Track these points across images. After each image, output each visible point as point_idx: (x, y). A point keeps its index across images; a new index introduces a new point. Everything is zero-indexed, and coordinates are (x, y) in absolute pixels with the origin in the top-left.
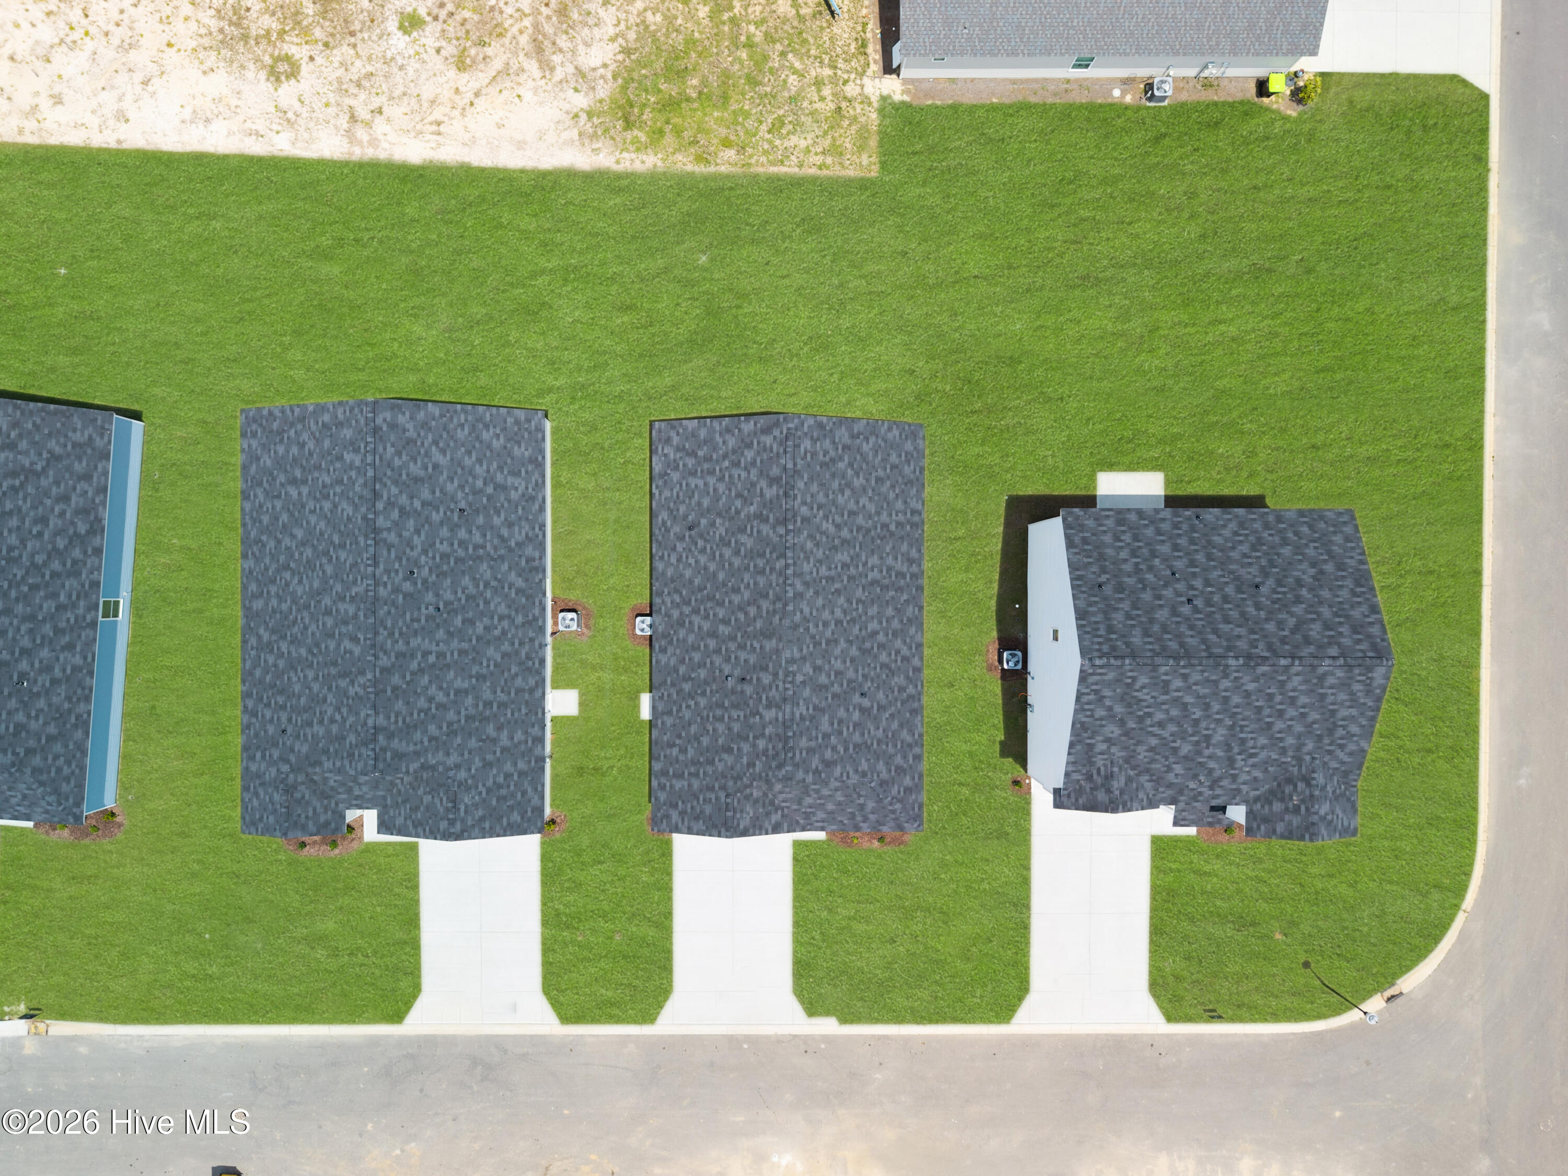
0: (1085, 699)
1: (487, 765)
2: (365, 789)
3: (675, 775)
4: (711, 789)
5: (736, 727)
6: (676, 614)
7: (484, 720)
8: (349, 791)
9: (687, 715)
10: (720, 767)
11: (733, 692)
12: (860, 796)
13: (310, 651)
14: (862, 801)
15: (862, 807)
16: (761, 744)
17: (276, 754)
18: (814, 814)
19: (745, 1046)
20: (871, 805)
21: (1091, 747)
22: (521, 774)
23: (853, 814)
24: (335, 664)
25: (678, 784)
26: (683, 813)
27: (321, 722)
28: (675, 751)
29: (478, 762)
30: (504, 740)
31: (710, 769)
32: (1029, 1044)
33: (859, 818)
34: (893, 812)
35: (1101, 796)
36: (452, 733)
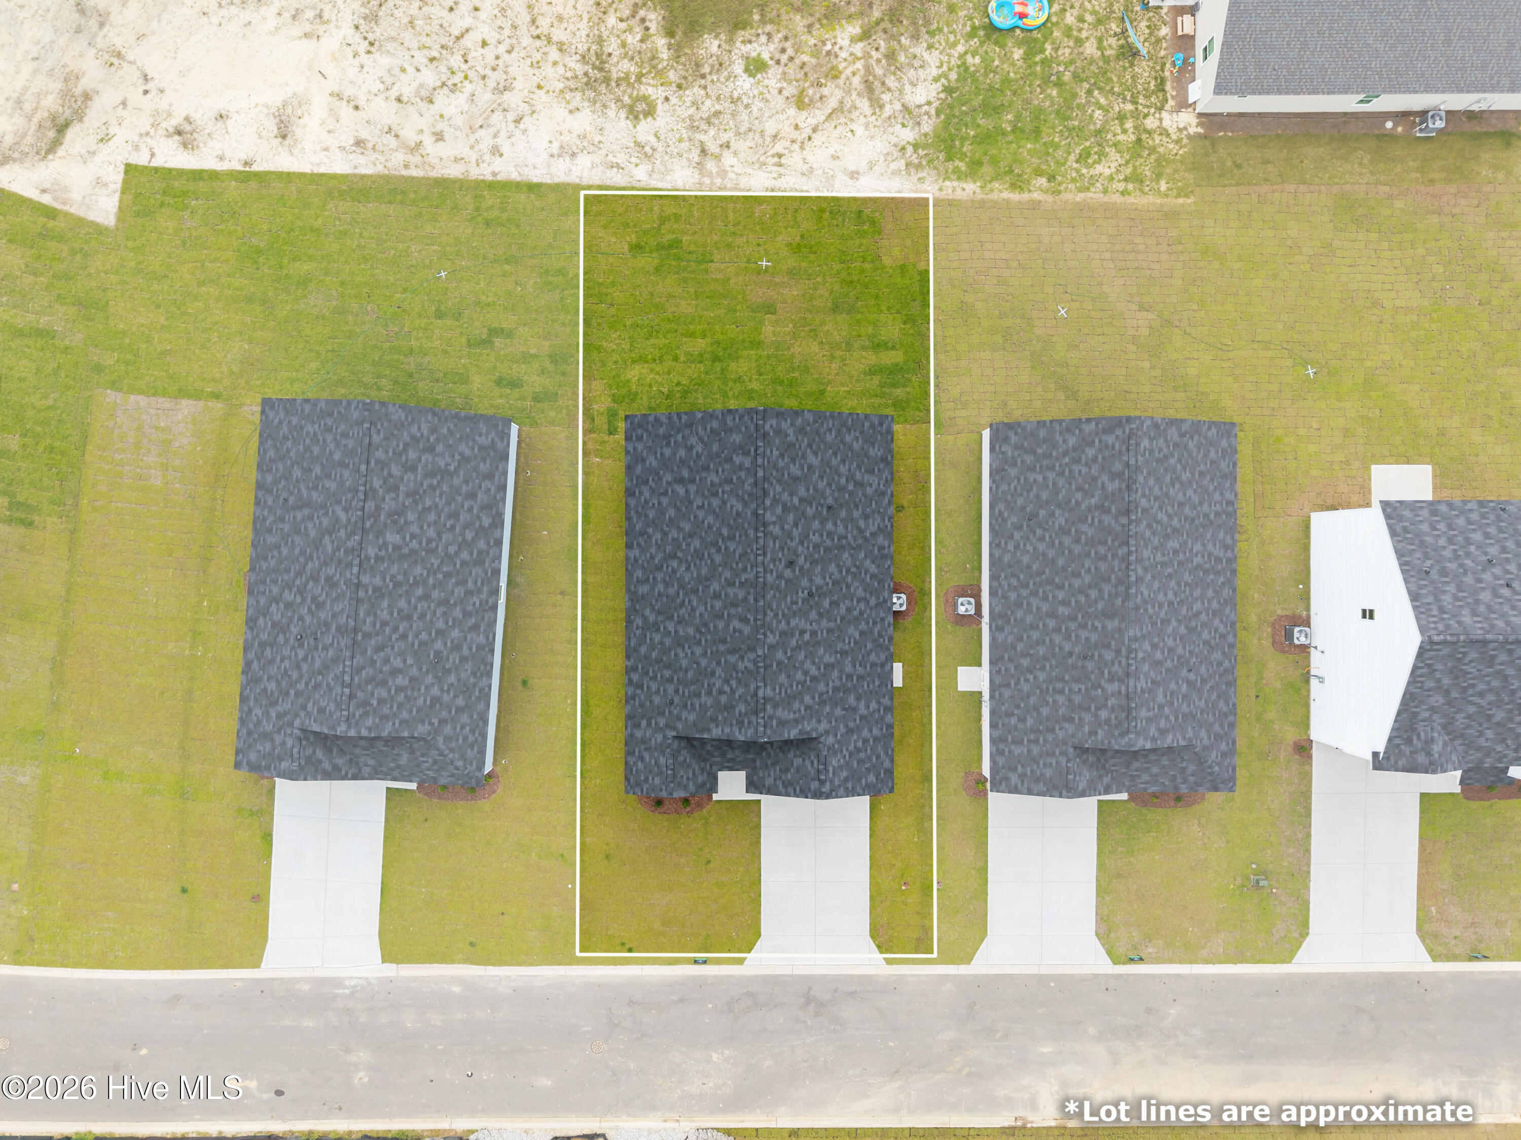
0: (1419, 672)
1: (850, 731)
2: (737, 752)
3: (1013, 742)
4: (1052, 754)
5: (1077, 699)
6: (1013, 596)
7: (847, 691)
8: (723, 754)
9: (1026, 688)
10: (1061, 734)
11: (1074, 667)
12: (1183, 760)
13: (698, 630)
14: (1184, 764)
15: (1183, 770)
16: (1103, 714)
17: (662, 722)
18: (1139, 776)
19: (1052, 984)
20: (1192, 768)
21: (1415, 714)
22: (876, 739)
23: (1174, 777)
24: (724, 641)
25: (1017, 750)
26: (1022, 776)
27: (710, 693)
28: (1014, 720)
29: (842, 730)
30: (863, 710)
31: (1050, 737)
32: (1310, 982)
33: (1179, 780)
34: (1211, 774)
35: (1421, 758)
36: (823, 703)
